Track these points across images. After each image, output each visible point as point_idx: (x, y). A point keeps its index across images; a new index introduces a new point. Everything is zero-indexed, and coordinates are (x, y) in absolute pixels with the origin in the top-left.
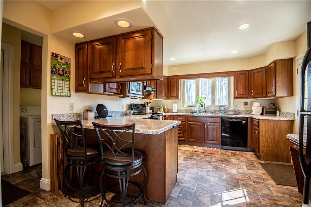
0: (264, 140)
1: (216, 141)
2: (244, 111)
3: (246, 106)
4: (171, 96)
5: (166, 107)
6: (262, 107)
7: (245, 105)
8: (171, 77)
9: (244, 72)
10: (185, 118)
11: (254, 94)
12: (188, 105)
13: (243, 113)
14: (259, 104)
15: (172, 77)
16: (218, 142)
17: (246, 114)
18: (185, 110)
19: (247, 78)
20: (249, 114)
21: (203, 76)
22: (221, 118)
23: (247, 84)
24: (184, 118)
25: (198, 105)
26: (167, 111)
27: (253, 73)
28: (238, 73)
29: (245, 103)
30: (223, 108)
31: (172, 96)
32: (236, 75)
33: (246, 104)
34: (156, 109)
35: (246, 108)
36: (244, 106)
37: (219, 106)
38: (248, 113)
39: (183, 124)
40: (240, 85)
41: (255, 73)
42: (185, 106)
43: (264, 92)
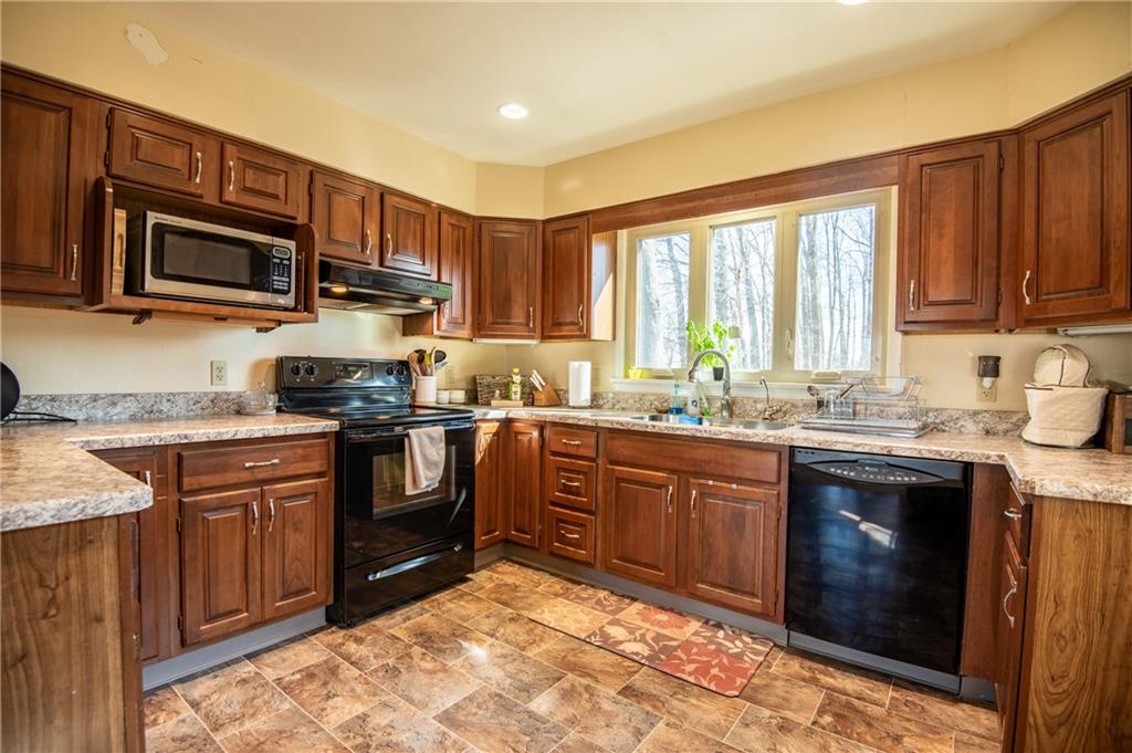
0: (1072, 675)
1: (753, 595)
2: (976, 413)
3: (987, 381)
4: (558, 324)
5: (536, 380)
6: (1102, 391)
7: (983, 374)
8: (556, 226)
9: (967, 151)
10: (593, 441)
11: (1036, 299)
12: (650, 370)
13: (970, 426)
14: (1076, 368)
15: (563, 225)
16: (764, 605)
17: (988, 432)
18: (632, 395)
19: (988, 189)
20: (1006, 432)
21: (712, 201)
22: (786, 455)
23: (988, 225)
24: (586, 440)
25: (704, 373)
26: (543, 396)
27: (1030, 148)
28: (926, 158)
29: (980, 358)
30: (829, 393)
31: (560, 324)
32: (912, 176)
33: (990, 367)
34: (488, 386)
35: (990, 394)
36: (974, 380)
37: (813, 376)
38: (1002, 427)
39: (585, 473)
40: (941, 237)
41: (1050, 140)
42: (635, 373)
43: (1114, 277)
